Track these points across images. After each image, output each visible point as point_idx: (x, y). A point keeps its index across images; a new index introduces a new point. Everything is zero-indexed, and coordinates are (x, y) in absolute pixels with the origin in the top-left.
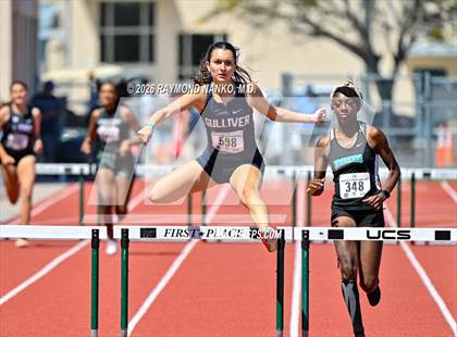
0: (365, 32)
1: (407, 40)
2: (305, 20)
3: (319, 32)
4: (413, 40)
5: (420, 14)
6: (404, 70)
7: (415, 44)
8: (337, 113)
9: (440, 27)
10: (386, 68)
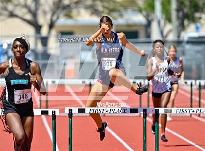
0: (34, 15)
1: (54, 18)
2: (5, 9)
3: (12, 15)
4: (58, 18)
5: (61, 6)
6: (54, 32)
7: (58, 20)
8: (14, 53)
9: (71, 11)
10: (44, 31)
